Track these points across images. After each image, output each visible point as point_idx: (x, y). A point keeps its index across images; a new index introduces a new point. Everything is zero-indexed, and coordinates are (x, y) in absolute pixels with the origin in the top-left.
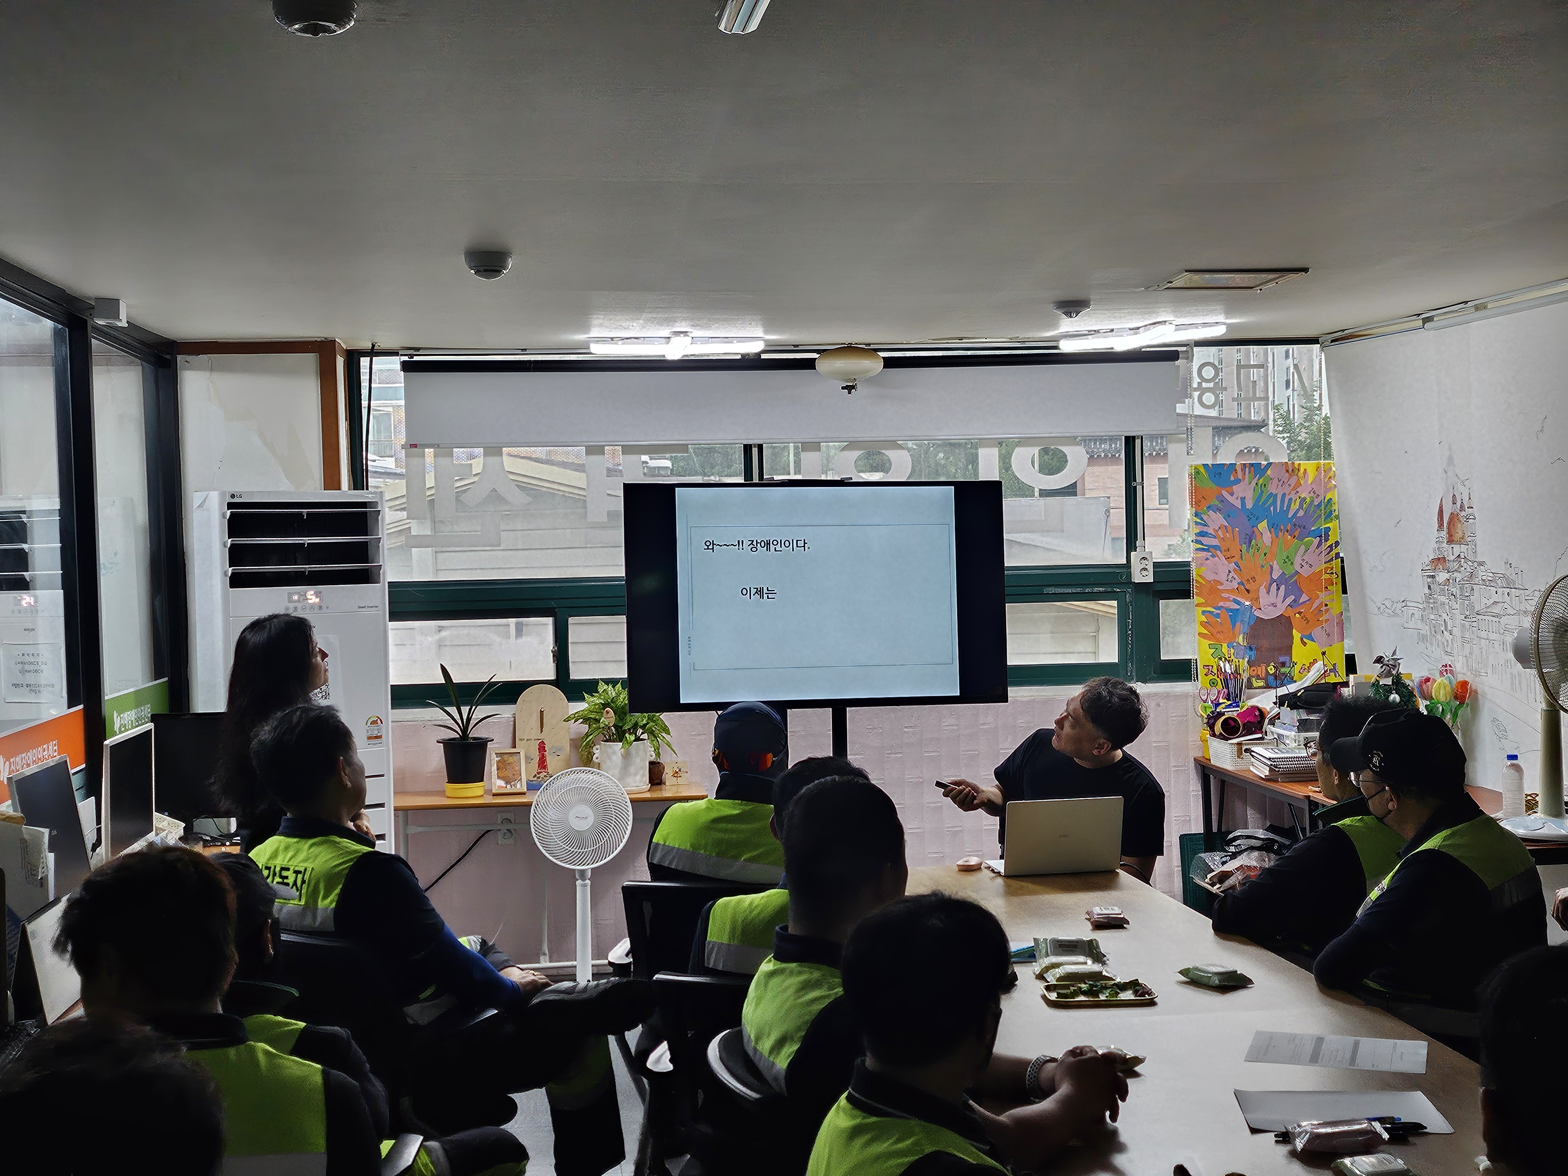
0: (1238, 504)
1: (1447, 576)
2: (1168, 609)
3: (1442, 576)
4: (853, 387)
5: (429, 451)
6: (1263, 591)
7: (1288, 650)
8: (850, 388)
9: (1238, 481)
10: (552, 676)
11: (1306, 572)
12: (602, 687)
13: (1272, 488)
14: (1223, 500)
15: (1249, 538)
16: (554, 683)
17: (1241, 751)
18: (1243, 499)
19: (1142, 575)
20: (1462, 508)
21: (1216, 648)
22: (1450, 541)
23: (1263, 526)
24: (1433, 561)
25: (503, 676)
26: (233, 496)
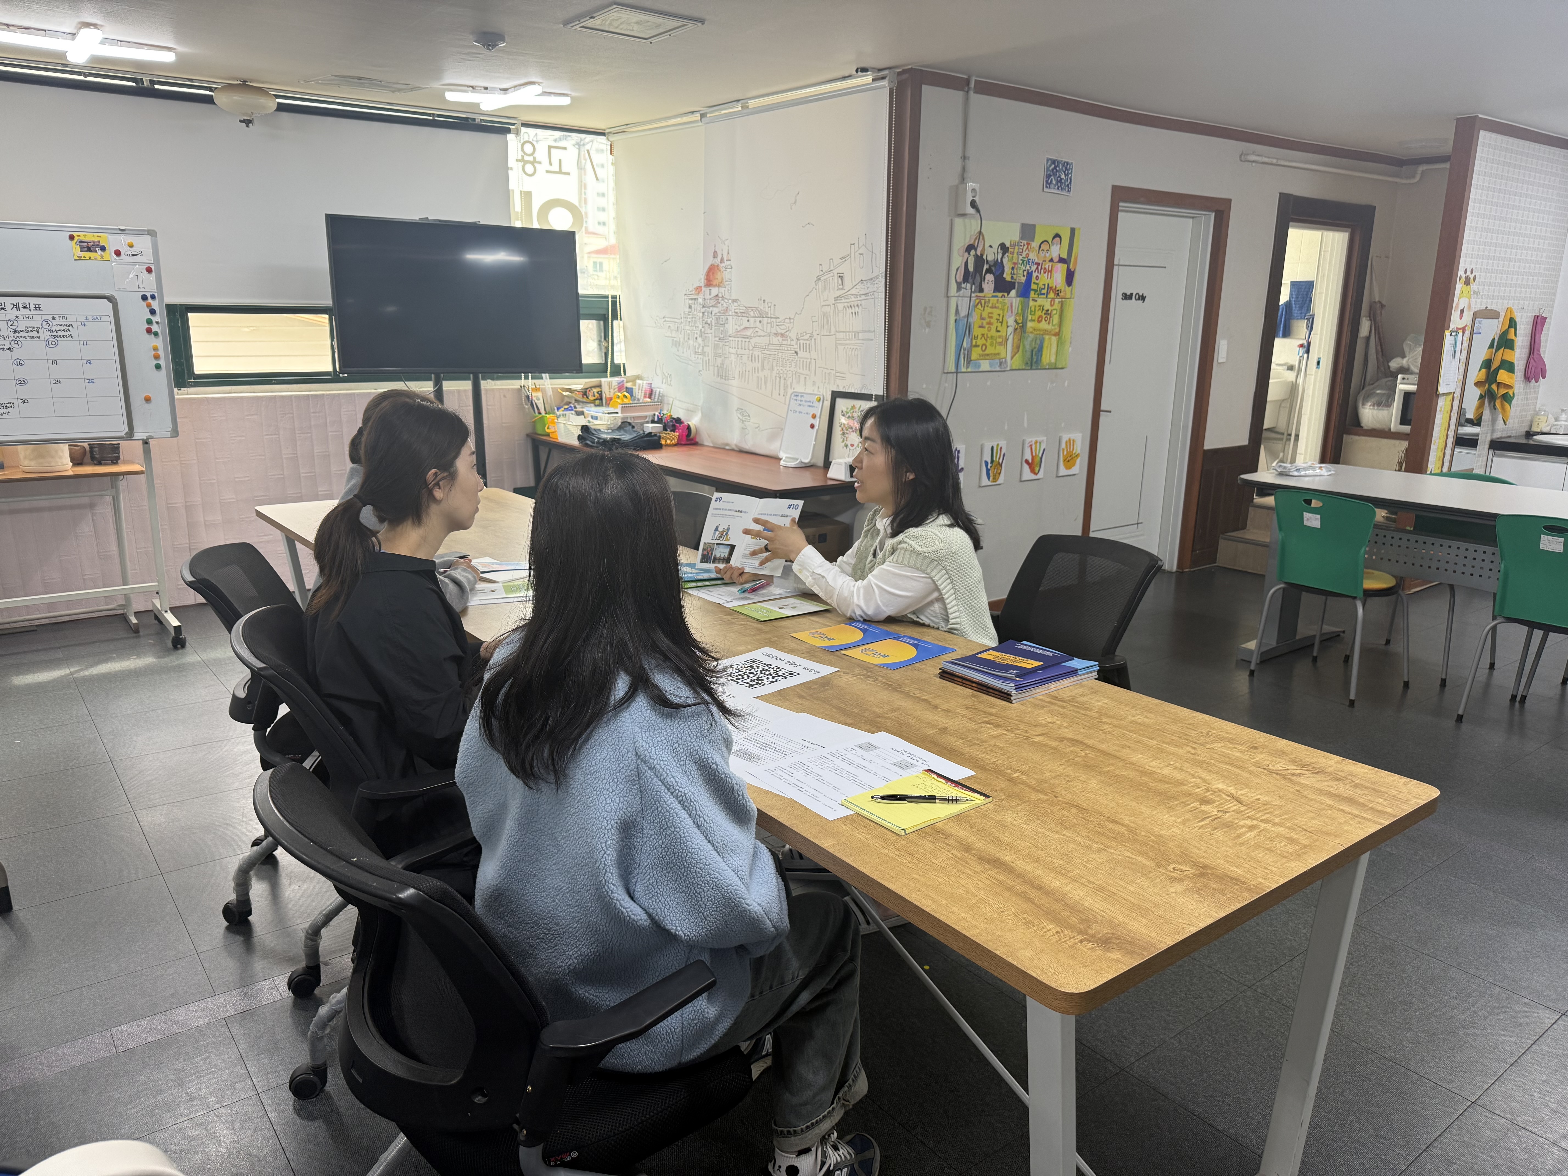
4: (251, 121)
8: (248, 122)
20: (722, 261)
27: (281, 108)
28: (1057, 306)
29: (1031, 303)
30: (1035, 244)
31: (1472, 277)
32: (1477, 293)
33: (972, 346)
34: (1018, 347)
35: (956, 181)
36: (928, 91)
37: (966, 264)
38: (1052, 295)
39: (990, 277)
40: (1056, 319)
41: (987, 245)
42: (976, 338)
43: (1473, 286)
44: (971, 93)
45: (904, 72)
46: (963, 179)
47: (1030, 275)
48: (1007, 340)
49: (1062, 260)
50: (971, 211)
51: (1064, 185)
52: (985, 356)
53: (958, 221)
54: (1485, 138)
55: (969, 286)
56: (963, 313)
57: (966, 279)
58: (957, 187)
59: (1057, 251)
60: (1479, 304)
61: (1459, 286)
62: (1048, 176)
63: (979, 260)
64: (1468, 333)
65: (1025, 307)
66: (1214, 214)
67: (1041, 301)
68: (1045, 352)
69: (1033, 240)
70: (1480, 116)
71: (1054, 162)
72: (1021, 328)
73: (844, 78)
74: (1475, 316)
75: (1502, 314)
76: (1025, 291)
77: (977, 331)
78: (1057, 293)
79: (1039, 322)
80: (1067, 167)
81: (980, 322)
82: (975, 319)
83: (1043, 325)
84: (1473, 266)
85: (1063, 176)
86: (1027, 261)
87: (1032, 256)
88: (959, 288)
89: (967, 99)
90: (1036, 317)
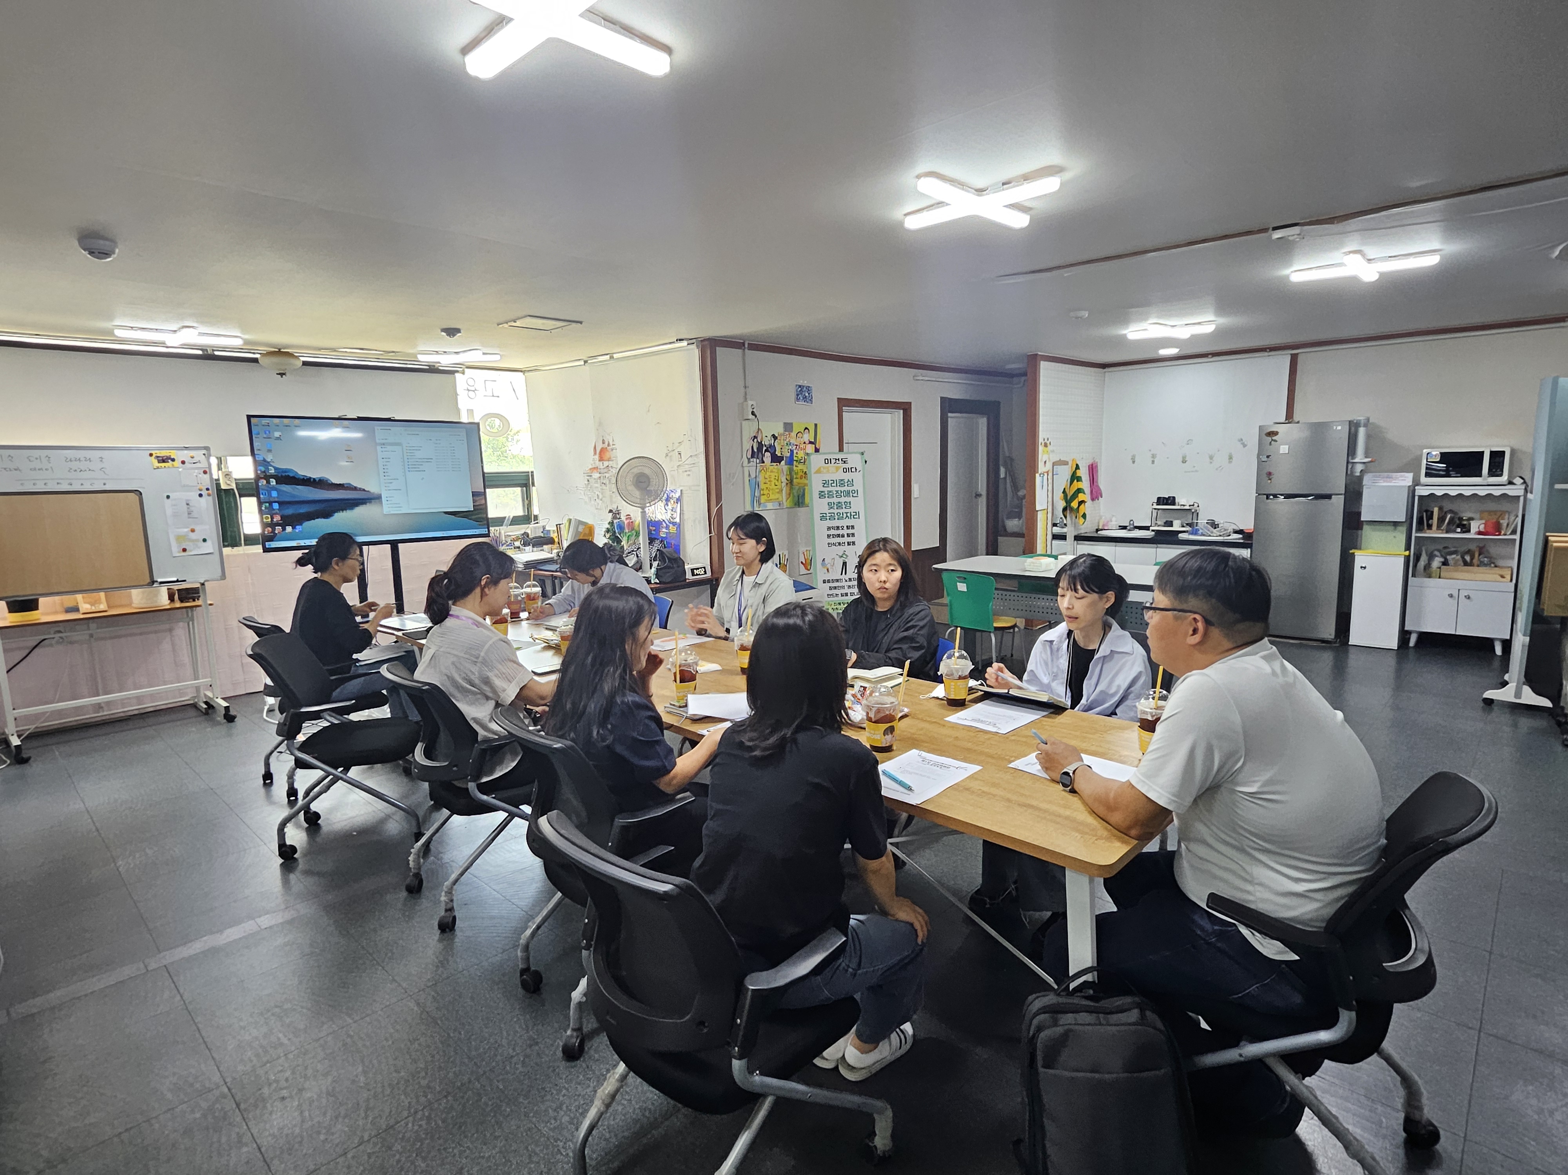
1: (598, 475)
3: (596, 475)
4: (284, 374)
8: (282, 374)
20: (609, 445)
22: (601, 459)
24: (591, 469)
27: (305, 364)
29: (795, 468)
30: (793, 434)
31: (1048, 442)
32: (1053, 451)
33: (760, 495)
34: (790, 494)
35: (742, 400)
36: (719, 350)
37: (752, 447)
39: (768, 454)
41: (764, 436)
42: (763, 490)
43: (1050, 448)
44: (746, 350)
45: (704, 340)
46: (746, 400)
47: (792, 451)
49: (811, 443)
50: (751, 417)
51: (808, 399)
52: (770, 501)
53: (744, 423)
54: (1043, 365)
55: (755, 460)
56: (753, 476)
57: (752, 457)
58: (742, 403)
59: (807, 437)
60: (1054, 458)
61: (1041, 448)
62: (798, 395)
63: (760, 445)
64: (1050, 474)
65: (791, 471)
66: (902, 411)
67: (801, 466)
69: (792, 432)
70: (1040, 353)
71: (800, 386)
72: (790, 483)
73: (670, 343)
74: (1054, 464)
75: (1070, 463)
76: (790, 462)
77: (762, 486)
79: (801, 478)
80: (809, 389)
81: (764, 481)
82: (761, 479)
83: (804, 481)
84: (1048, 436)
85: (807, 395)
86: (789, 444)
87: (792, 441)
88: (749, 462)
89: (744, 354)
90: (799, 476)
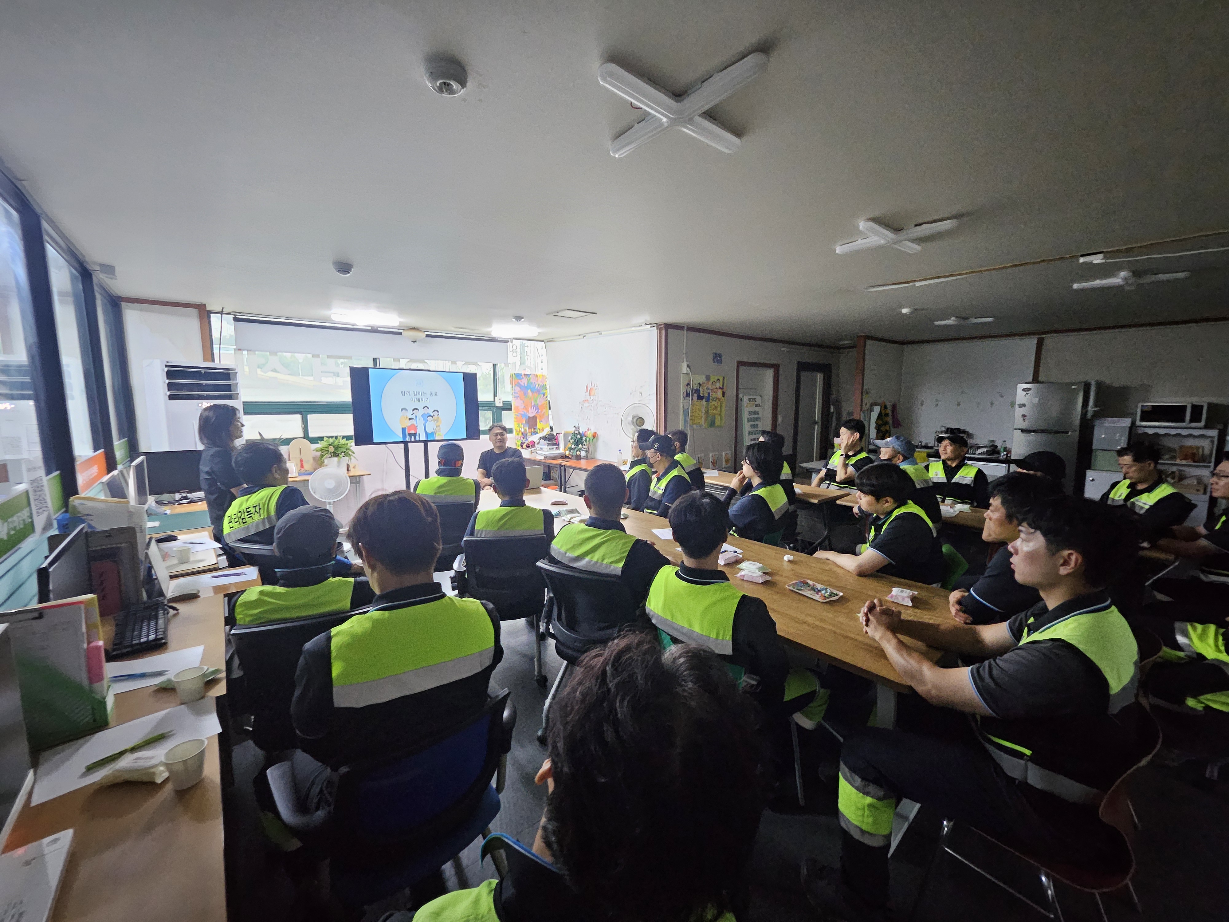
0: (523, 384)
1: (588, 404)
2: (504, 413)
3: (586, 405)
4: (415, 342)
5: (245, 352)
6: (530, 409)
7: (536, 425)
8: (413, 342)
9: (523, 378)
10: (302, 435)
11: (540, 404)
12: (325, 439)
13: (531, 381)
14: (519, 383)
15: (526, 394)
16: (304, 438)
17: (532, 452)
18: (524, 383)
19: (499, 404)
20: (593, 386)
21: (518, 424)
22: (590, 395)
23: (529, 391)
24: (583, 401)
25: (285, 436)
26: (168, 362)
27: (427, 336)
28: (719, 404)
29: (710, 404)
30: (710, 383)
32: (871, 397)
33: (690, 420)
34: (706, 420)
36: (670, 331)
37: (687, 390)
38: (717, 400)
39: (696, 395)
40: (719, 409)
41: (694, 384)
42: (691, 417)
43: (869, 394)
45: (661, 325)
46: (684, 361)
47: (709, 394)
48: (702, 417)
49: (720, 388)
51: (720, 362)
52: (694, 424)
54: (870, 342)
55: (688, 398)
56: (686, 408)
57: (687, 396)
59: (718, 385)
60: (872, 401)
61: (864, 395)
62: (714, 359)
63: (691, 389)
64: (869, 411)
65: (708, 405)
66: (774, 369)
67: (715, 403)
68: (716, 421)
69: (710, 381)
71: (716, 353)
72: (707, 412)
73: (640, 327)
74: (871, 405)
75: (881, 405)
76: (708, 400)
77: (691, 414)
78: (719, 400)
80: (720, 356)
81: (692, 411)
83: (715, 411)
84: (869, 387)
85: (719, 359)
86: (708, 389)
87: (710, 387)
88: (684, 399)
90: (712, 409)
